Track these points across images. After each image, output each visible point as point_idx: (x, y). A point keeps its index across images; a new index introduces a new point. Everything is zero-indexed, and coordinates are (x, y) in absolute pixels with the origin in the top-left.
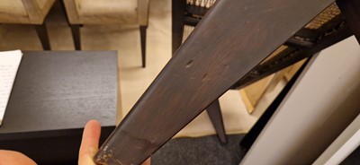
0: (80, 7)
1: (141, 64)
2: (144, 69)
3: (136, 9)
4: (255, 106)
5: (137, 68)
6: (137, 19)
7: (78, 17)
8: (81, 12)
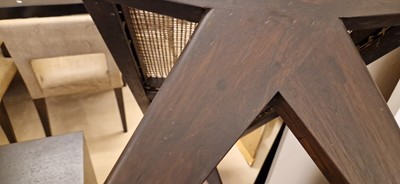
0: (42, 79)
1: (122, 129)
2: (126, 134)
3: (108, 72)
4: (254, 157)
5: (118, 134)
6: (110, 82)
7: (41, 90)
8: (43, 85)
